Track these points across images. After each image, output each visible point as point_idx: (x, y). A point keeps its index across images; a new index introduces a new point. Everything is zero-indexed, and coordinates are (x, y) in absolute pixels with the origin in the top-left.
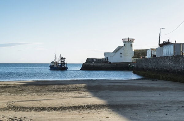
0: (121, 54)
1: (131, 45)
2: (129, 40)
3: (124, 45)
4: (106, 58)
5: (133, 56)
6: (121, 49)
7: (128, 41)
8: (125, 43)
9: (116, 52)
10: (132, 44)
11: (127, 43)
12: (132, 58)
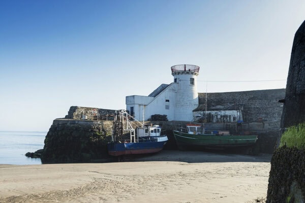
0: (167, 101)
1: (192, 81)
2: (187, 69)
3: (175, 80)
4: (130, 110)
5: (196, 107)
6: (167, 90)
7: (185, 70)
8: (177, 76)
9: (155, 97)
10: (193, 79)
11: (181, 77)
12: (193, 111)
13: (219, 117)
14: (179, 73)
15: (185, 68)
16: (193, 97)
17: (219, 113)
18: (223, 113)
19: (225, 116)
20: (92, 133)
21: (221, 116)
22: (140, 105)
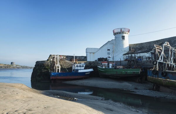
0: (109, 50)
6: (108, 44)
10: (124, 36)
12: (123, 55)
13: (137, 58)
14: (117, 33)
15: (121, 30)
16: (123, 47)
17: (137, 55)
18: (138, 55)
19: (140, 57)
20: (44, 67)
21: (138, 57)
22: (90, 53)
